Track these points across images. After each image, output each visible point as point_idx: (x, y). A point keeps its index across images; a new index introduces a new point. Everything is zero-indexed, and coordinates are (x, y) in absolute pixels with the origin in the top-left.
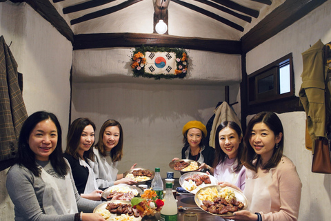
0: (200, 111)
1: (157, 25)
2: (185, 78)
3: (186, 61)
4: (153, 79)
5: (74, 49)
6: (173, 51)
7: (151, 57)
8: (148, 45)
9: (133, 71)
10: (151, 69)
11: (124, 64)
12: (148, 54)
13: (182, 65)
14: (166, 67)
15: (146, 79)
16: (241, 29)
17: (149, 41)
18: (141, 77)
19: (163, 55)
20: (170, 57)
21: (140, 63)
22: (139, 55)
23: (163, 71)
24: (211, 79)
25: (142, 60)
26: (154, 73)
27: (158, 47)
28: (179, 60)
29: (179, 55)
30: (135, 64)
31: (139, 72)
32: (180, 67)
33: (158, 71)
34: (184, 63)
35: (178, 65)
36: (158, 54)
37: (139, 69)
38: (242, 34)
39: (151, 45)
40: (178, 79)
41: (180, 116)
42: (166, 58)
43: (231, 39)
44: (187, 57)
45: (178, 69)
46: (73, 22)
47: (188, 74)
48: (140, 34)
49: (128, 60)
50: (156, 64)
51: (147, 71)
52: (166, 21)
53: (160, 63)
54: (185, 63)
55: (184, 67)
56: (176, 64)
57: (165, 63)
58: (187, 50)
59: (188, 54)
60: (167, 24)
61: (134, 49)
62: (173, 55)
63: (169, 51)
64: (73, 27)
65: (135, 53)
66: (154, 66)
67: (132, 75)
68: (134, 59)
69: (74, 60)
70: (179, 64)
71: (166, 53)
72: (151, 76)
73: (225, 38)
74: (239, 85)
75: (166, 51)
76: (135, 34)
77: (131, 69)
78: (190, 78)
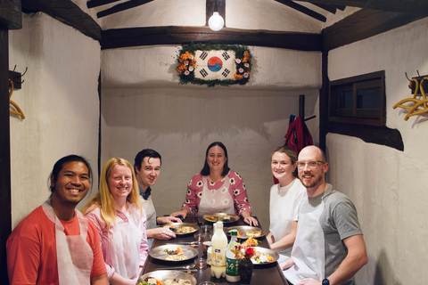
0: (266, 124)
1: (211, 19)
2: (247, 84)
3: (248, 62)
4: (205, 86)
5: (102, 49)
6: (232, 49)
7: (203, 57)
8: (199, 42)
9: (180, 76)
10: (203, 72)
11: (168, 67)
12: (199, 53)
13: (243, 67)
14: (222, 70)
15: (196, 85)
16: (323, 19)
17: (200, 37)
18: (190, 84)
19: (219, 54)
20: (227, 57)
21: (188, 66)
22: (187, 55)
23: (219, 75)
24: (281, 85)
25: (191, 62)
26: (206, 78)
27: (212, 44)
28: (239, 61)
29: (239, 55)
30: (182, 68)
31: (187, 78)
32: (241, 70)
33: (211, 75)
34: (245, 65)
35: (238, 68)
36: (212, 54)
37: (187, 73)
38: (324, 25)
39: (203, 42)
40: (238, 85)
41: (240, 131)
42: (222, 59)
43: (309, 32)
44: (250, 57)
45: (238, 73)
46: (100, 15)
47: (251, 79)
48: (188, 28)
49: (173, 61)
50: (209, 66)
51: (198, 75)
52: (223, 14)
53: (215, 65)
54: (247, 66)
55: (246, 70)
56: (235, 66)
57: (221, 64)
58: (250, 47)
59: (252, 52)
60: (224, 18)
61: (181, 47)
62: (231, 54)
63: (227, 50)
64: (100, 21)
65: (182, 52)
66: (207, 69)
67: (178, 81)
68: (180, 61)
69: (103, 63)
70: (239, 66)
71: (223, 52)
72: (202, 82)
73: (301, 31)
74: (318, 92)
75: (222, 48)
76: (182, 27)
77: (177, 74)
78: (254, 84)
